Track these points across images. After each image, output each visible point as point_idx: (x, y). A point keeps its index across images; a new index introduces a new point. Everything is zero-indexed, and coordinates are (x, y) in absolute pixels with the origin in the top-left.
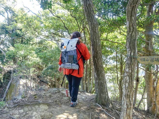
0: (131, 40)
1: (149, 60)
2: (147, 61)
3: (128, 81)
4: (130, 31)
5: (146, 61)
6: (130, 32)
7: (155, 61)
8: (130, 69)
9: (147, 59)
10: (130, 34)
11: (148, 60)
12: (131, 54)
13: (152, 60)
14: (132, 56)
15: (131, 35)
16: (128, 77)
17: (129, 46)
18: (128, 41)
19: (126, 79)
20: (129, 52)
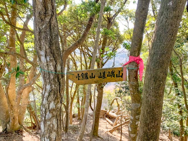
0: (50, 35)
1: (96, 76)
2: (92, 78)
3: (56, 127)
4: (45, 13)
5: (89, 78)
6: (45, 16)
7: (107, 76)
8: (58, 102)
9: (92, 74)
10: (47, 20)
11: (93, 76)
12: (55, 67)
13: (102, 75)
14: (59, 72)
15: (50, 22)
16: (54, 120)
17: (48, 51)
18: (46, 38)
19: (51, 126)
20: (51, 64)
